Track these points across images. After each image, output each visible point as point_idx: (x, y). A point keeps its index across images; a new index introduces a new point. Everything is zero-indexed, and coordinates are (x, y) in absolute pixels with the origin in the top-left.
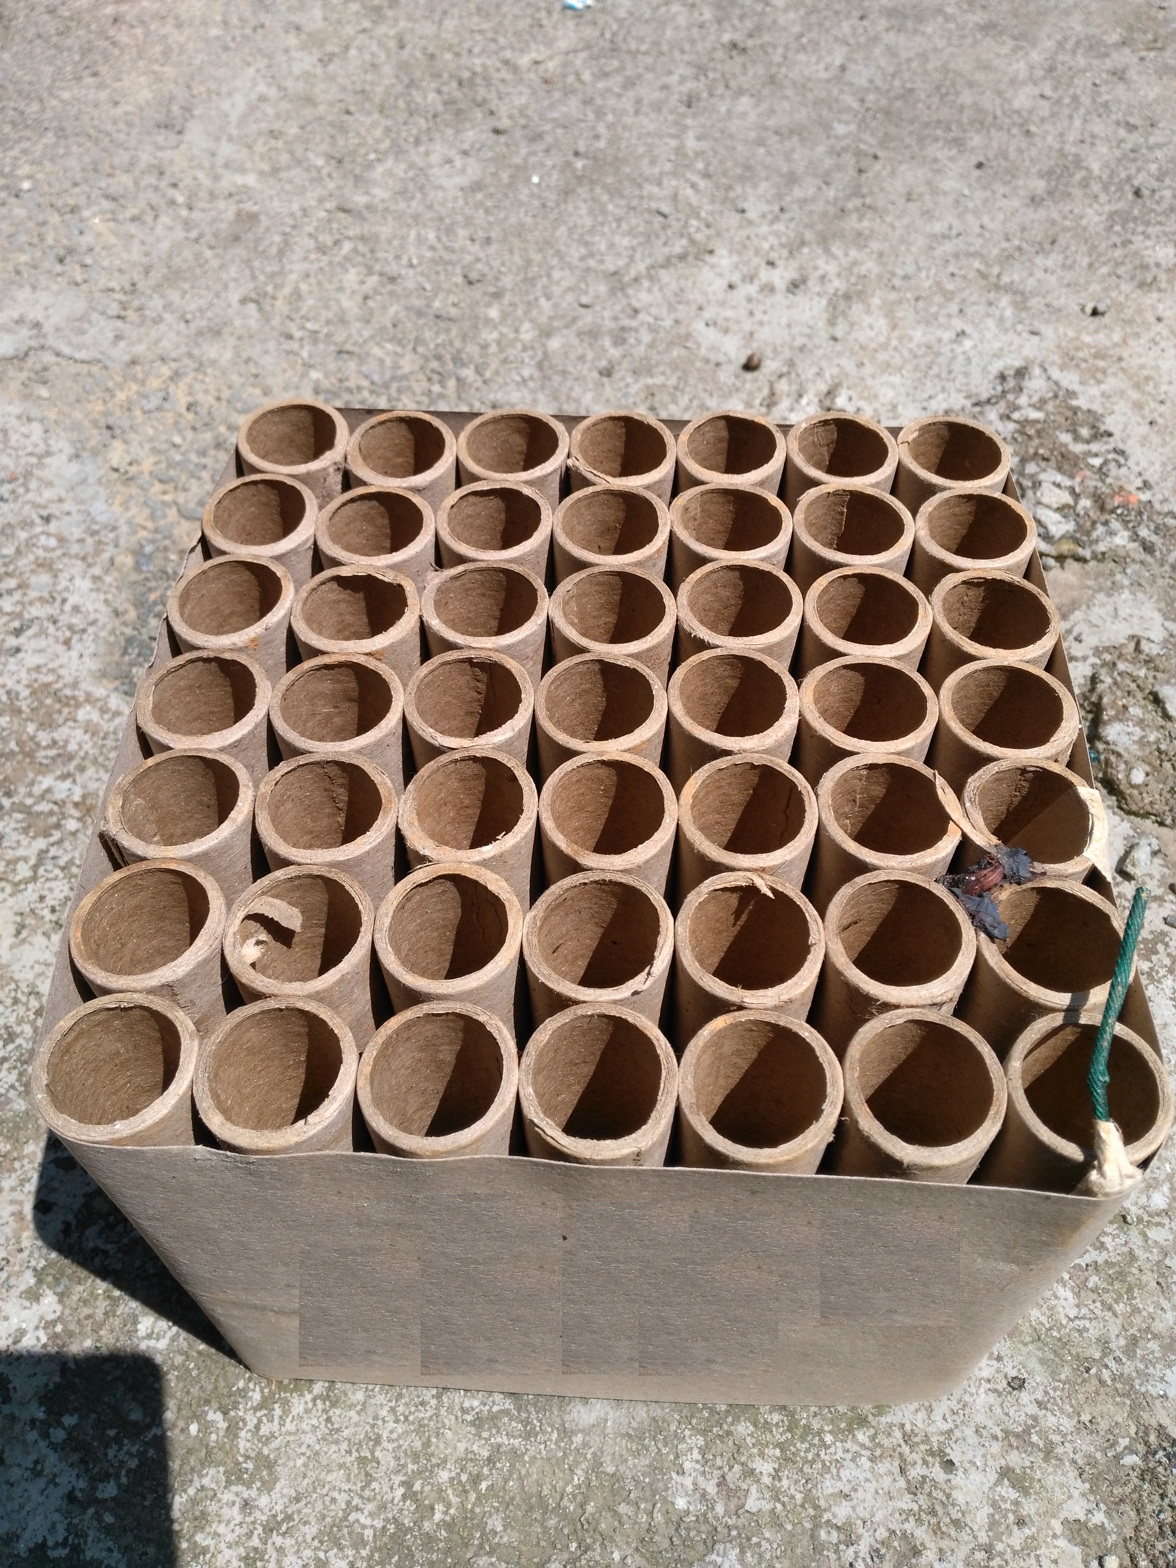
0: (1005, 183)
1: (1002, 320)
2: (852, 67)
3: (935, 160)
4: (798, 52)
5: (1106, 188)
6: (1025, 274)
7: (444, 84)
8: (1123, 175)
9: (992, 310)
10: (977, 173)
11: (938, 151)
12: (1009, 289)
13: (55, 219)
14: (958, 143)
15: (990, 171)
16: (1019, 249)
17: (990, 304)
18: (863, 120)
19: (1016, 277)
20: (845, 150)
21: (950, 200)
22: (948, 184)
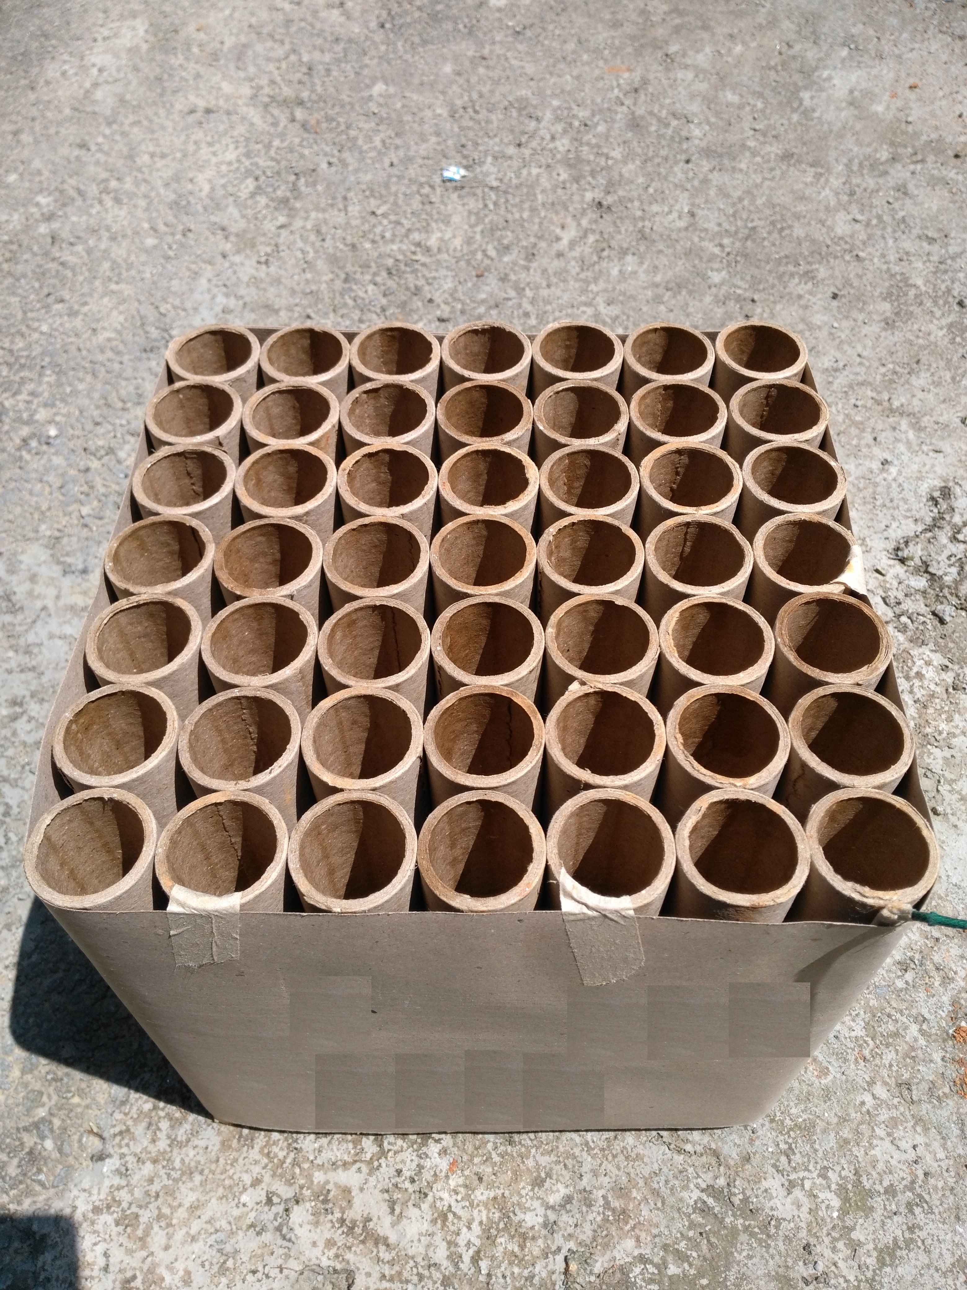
0: (861, 310)
1: (908, 443)
2: (700, 213)
3: (800, 297)
4: (651, 203)
5: (935, 303)
6: (909, 396)
7: (375, 274)
8: (943, 287)
9: (897, 434)
10: (835, 303)
11: (797, 287)
12: (901, 412)
13: (95, 464)
14: (808, 276)
15: (843, 300)
16: (895, 373)
17: (894, 429)
18: (729, 265)
19: (903, 400)
20: (727, 298)
21: (824, 333)
22: (818, 319)
